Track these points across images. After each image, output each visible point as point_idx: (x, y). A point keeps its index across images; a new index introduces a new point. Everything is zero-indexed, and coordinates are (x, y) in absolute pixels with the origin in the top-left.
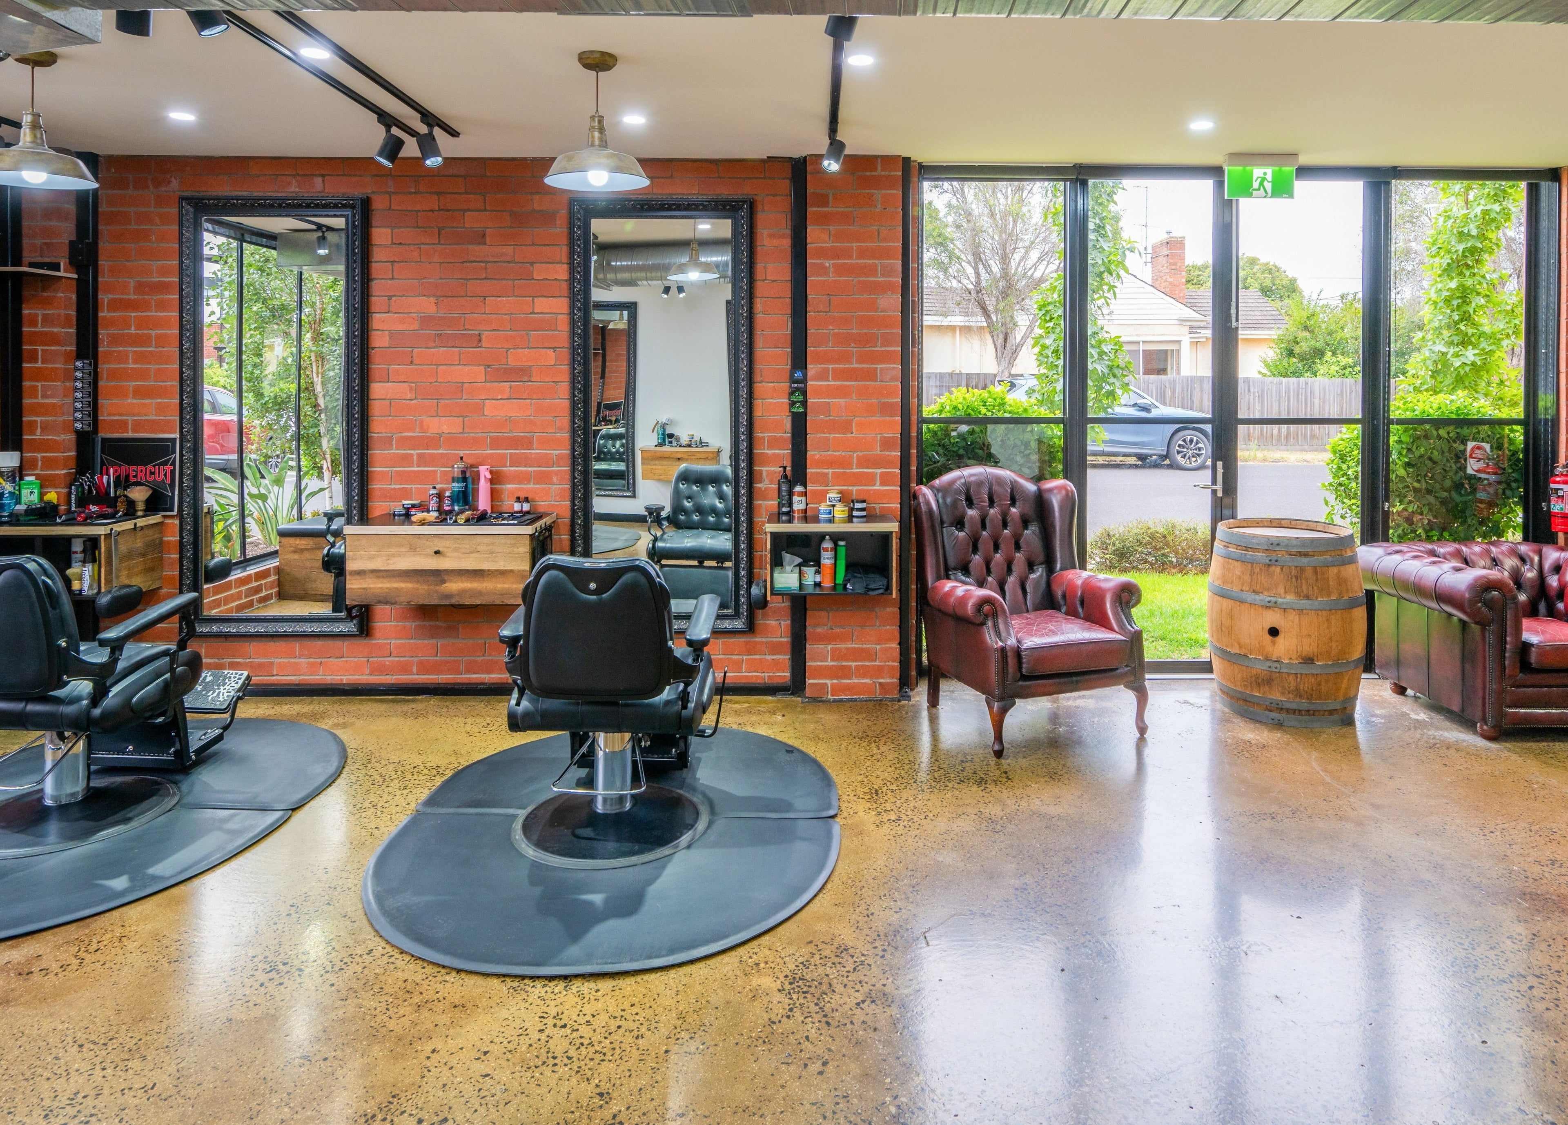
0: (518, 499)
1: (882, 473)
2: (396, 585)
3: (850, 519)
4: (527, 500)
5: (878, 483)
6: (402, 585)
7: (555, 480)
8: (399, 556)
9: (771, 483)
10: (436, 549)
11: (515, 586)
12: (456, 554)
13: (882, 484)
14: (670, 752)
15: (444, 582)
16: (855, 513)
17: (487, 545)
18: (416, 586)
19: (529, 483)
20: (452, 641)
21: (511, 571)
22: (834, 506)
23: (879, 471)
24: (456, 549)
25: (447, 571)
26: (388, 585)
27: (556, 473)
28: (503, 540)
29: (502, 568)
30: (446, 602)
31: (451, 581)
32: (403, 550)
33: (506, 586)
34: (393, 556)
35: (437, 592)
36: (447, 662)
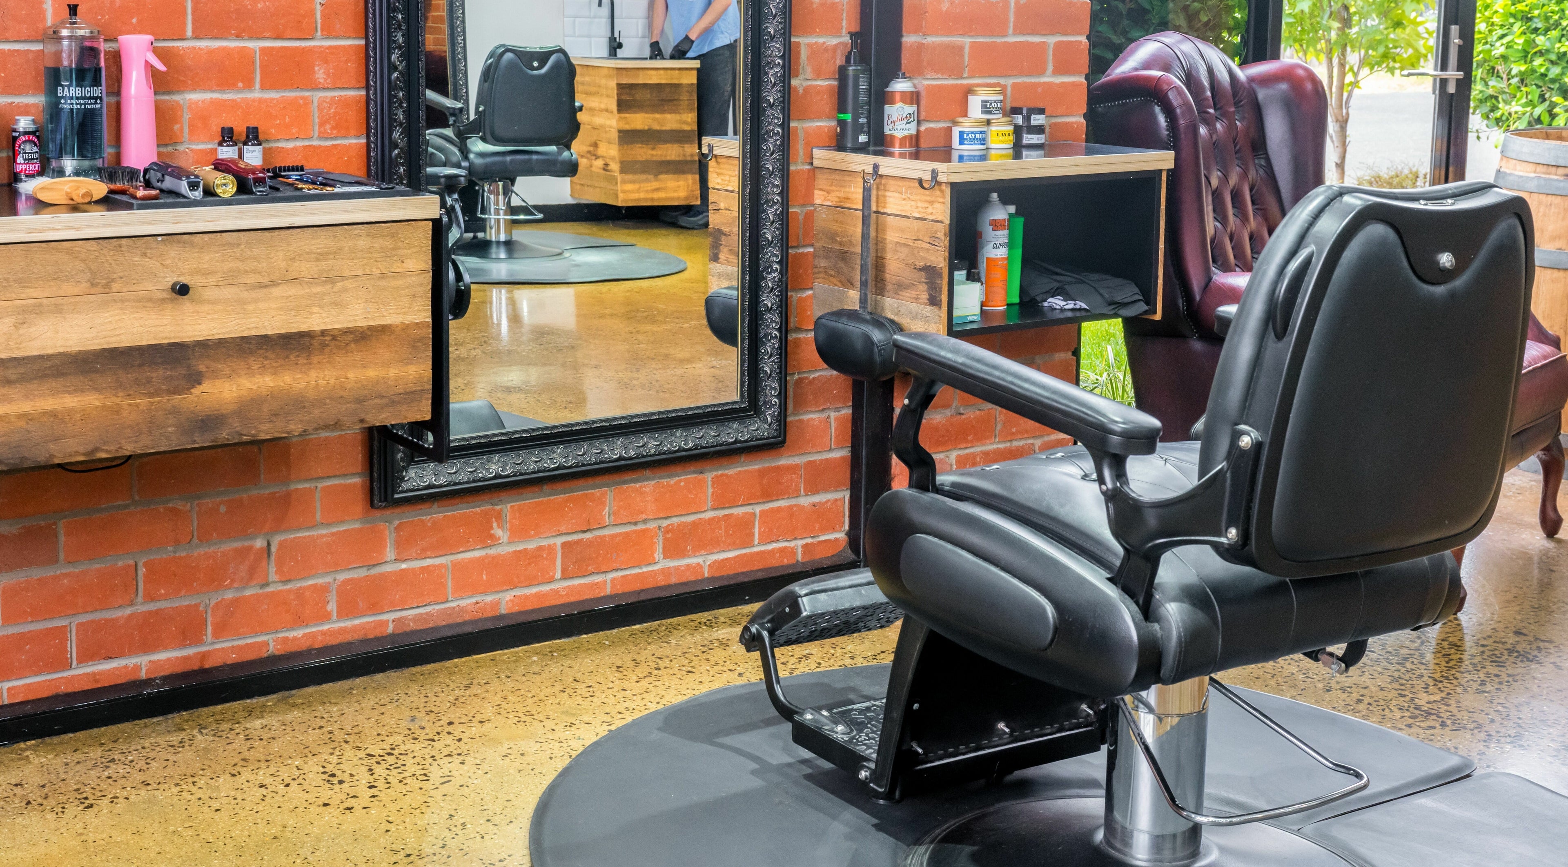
0: (227, 136)
1: (1058, 45)
2: (48, 404)
3: (1018, 149)
4: (253, 136)
5: (1050, 68)
6: (71, 401)
7: (320, 74)
8: (58, 310)
9: (818, 75)
10: (171, 279)
11: (393, 372)
12: (228, 292)
13: (1057, 72)
14: (1074, 713)
15: (196, 379)
16: (1029, 139)
17: (321, 256)
18: (112, 401)
19: (249, 84)
20: (36, 573)
21: (384, 329)
22: (988, 122)
23: (1052, 40)
24: (230, 279)
25: (204, 346)
26: (26, 407)
27: (325, 55)
28: (362, 240)
29: (361, 322)
30: (201, 440)
31: (215, 375)
32: (68, 288)
33: (372, 373)
34: (38, 310)
35: (175, 411)
36: (22, 638)
